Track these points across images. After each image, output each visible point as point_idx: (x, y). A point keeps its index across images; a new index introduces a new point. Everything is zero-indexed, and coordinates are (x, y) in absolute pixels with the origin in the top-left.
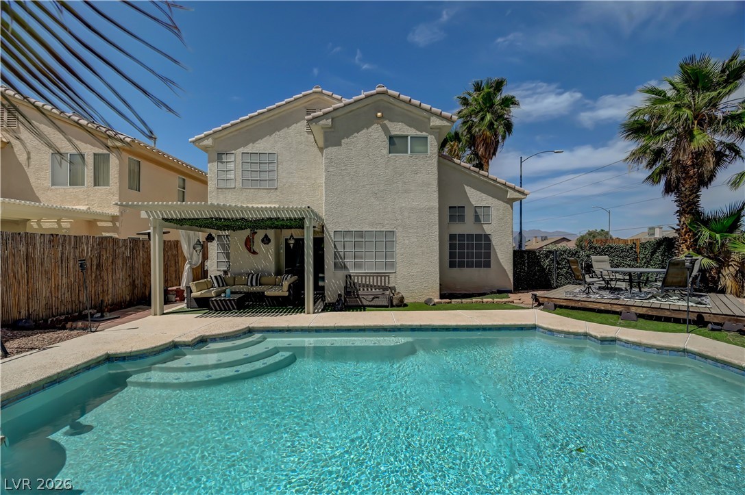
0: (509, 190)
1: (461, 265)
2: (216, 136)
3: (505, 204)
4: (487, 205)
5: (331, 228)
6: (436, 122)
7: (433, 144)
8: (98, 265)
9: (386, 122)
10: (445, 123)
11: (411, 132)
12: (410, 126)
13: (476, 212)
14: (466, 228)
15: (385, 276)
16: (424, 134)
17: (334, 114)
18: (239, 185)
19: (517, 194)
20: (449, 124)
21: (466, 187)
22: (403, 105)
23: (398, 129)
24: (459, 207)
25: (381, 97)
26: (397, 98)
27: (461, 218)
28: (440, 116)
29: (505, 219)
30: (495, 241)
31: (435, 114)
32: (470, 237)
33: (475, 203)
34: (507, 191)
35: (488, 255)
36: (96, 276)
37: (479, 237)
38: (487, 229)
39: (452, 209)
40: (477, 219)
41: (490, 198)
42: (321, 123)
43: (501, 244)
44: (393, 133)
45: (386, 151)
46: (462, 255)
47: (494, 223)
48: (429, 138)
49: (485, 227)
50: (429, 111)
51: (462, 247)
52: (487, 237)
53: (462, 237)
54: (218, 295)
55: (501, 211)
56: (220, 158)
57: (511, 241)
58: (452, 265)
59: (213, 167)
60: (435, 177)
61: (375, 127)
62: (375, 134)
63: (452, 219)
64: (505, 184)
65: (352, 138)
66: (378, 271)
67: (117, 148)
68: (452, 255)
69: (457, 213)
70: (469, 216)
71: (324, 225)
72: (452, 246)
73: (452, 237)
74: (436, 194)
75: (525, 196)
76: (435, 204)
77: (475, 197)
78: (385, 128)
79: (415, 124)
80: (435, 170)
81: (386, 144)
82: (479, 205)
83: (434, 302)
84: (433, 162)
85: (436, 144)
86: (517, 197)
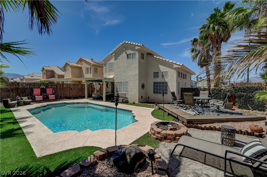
0: (174, 64)
1: (157, 93)
2: (104, 60)
3: (174, 70)
4: (166, 71)
5: (115, 81)
6: (137, 48)
7: (137, 55)
8: (82, 89)
9: (126, 51)
10: (139, 48)
11: (132, 52)
12: (132, 51)
13: (162, 74)
14: (159, 80)
15: (125, 94)
16: (135, 52)
17: (115, 52)
18: (108, 71)
19: (177, 66)
21: (159, 65)
22: (129, 45)
23: (129, 52)
24: (157, 72)
25: (124, 44)
26: (127, 43)
27: (157, 76)
29: (173, 76)
30: (169, 84)
31: (136, 45)
32: (160, 83)
33: (162, 71)
35: (166, 90)
36: (81, 91)
37: (163, 83)
38: (167, 80)
39: (155, 73)
40: (163, 76)
41: (168, 68)
42: (113, 55)
43: (171, 86)
44: (128, 54)
45: (126, 59)
46: (157, 89)
47: (169, 78)
48: (136, 53)
49: (166, 79)
51: (157, 86)
52: (166, 83)
53: (157, 83)
54: (96, 96)
55: (172, 73)
56: (105, 65)
57: (176, 84)
58: (154, 93)
59: (104, 67)
60: (138, 65)
61: (124, 53)
62: (124, 55)
63: (154, 77)
64: (172, 63)
65: (119, 57)
66: (124, 93)
67: (92, 66)
68: (154, 89)
69: (156, 75)
70: (160, 75)
71: (114, 80)
72: (154, 86)
73: (154, 83)
74: (138, 70)
75: (180, 66)
76: (138, 73)
77: (163, 68)
78: (126, 53)
79: (133, 49)
80: (138, 63)
81: (126, 57)
82: (163, 71)
83: (134, 103)
84: (138, 60)
85: (138, 54)
86: (177, 67)
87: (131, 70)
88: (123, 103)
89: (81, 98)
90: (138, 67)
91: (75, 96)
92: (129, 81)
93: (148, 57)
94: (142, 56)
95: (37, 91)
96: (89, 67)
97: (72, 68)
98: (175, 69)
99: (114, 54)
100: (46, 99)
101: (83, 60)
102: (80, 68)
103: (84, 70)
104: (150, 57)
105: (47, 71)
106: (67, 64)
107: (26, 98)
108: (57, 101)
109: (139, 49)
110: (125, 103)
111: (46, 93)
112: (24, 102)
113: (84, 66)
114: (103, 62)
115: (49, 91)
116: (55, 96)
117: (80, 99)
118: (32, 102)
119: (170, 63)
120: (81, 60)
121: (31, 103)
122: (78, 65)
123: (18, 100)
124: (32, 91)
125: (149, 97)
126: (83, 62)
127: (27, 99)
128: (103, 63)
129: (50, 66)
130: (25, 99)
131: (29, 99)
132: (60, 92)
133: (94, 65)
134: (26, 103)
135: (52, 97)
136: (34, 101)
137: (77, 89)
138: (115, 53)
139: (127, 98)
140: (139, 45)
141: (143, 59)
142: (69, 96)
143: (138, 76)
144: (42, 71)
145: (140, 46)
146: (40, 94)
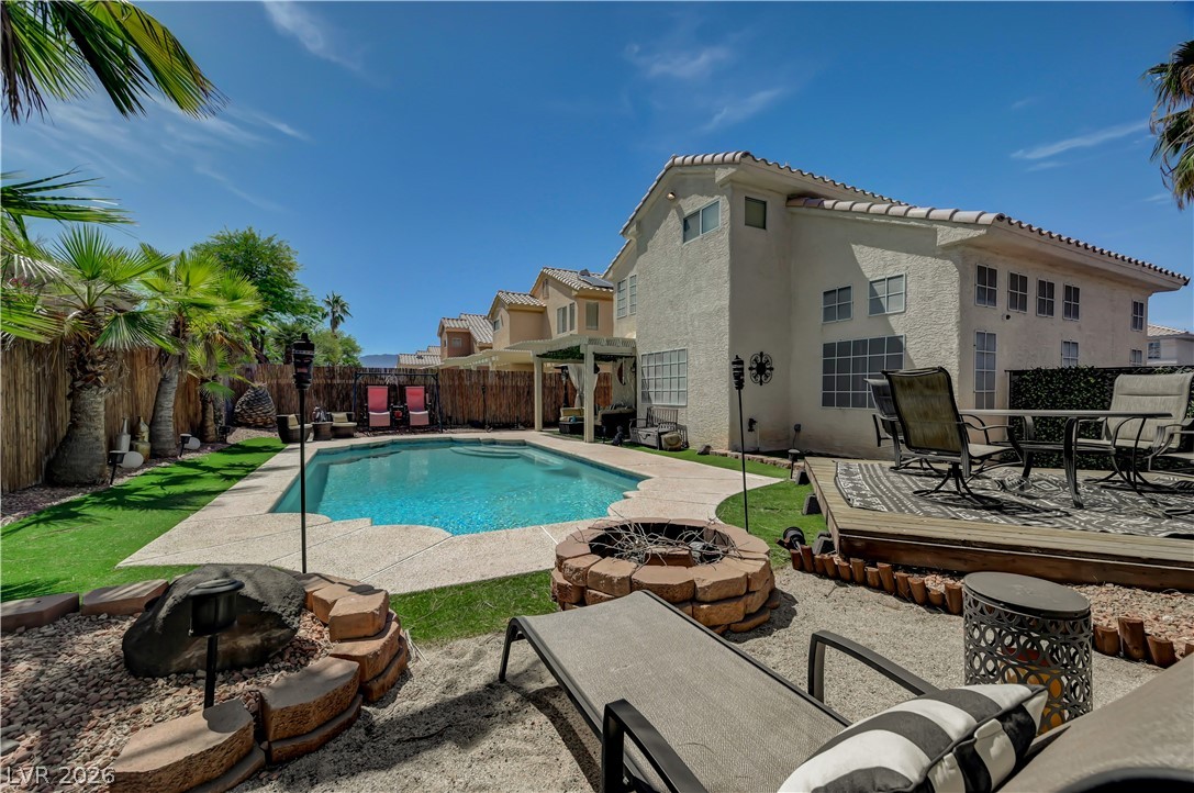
0: (940, 227)
1: (843, 402)
2: (615, 266)
3: (940, 262)
4: (896, 274)
5: (641, 351)
6: (721, 175)
7: (724, 212)
8: (529, 392)
9: (680, 202)
10: (731, 170)
11: (703, 202)
12: (701, 195)
13: (873, 292)
14: (854, 328)
15: (675, 409)
16: (716, 197)
17: (637, 218)
18: (627, 312)
19: (960, 230)
20: (734, 170)
21: (853, 246)
23: (692, 204)
24: (840, 290)
25: (672, 172)
26: (682, 165)
27: (845, 311)
28: (723, 163)
29: (939, 298)
30: (913, 350)
31: (718, 164)
32: (860, 345)
33: (870, 275)
34: (935, 230)
36: (527, 401)
37: (877, 344)
38: (898, 327)
39: (830, 296)
40: (876, 306)
41: (904, 255)
42: (630, 232)
43: (928, 356)
44: (687, 214)
45: (680, 242)
46: (843, 383)
47: (911, 311)
48: (720, 201)
49: (893, 320)
50: (712, 163)
52: (896, 343)
53: (844, 347)
55: (928, 281)
56: (619, 288)
57: (955, 346)
58: (827, 401)
59: (615, 297)
60: (726, 259)
61: (673, 212)
62: (673, 223)
63: (829, 314)
64: (927, 218)
65: (655, 239)
66: (672, 404)
67: (576, 296)
68: (827, 383)
69: (837, 302)
70: (860, 302)
71: (635, 348)
72: (827, 367)
73: (828, 349)
74: (728, 285)
75: (983, 232)
76: (726, 302)
77: (872, 262)
78: (680, 211)
79: (707, 188)
80: (727, 249)
81: (680, 232)
82: (877, 278)
83: (706, 451)
84: (725, 236)
85: (728, 206)
86: (959, 238)
87: (698, 291)
88: (661, 449)
89: (521, 427)
90: (726, 269)
91: (503, 420)
92: (690, 347)
93: (793, 214)
94: (755, 212)
95: (378, 396)
96: (567, 302)
97: (512, 313)
98: (947, 251)
99: (633, 229)
100: (400, 423)
101: (550, 281)
102: (541, 312)
103: (553, 317)
104: (804, 210)
105: (452, 334)
106: (498, 302)
107: (343, 415)
108: (434, 431)
109: (730, 180)
110: (666, 450)
111: (403, 401)
112: (334, 429)
113: (554, 302)
114: (610, 275)
115: (415, 395)
116: (430, 414)
117: (518, 429)
118: (356, 429)
119: (912, 223)
120: (545, 280)
121: (357, 434)
122: (532, 302)
123: (318, 420)
124: (363, 396)
125: (798, 428)
126: (550, 288)
127: (343, 418)
128: (610, 280)
129: (463, 317)
130: (340, 419)
131: (350, 420)
132: (452, 402)
133: (582, 293)
134: (342, 432)
135: (419, 416)
136: (364, 426)
137: (509, 390)
138: (639, 223)
139: (684, 428)
140: (729, 157)
141: (764, 228)
142: (481, 418)
143: (727, 314)
144: (441, 335)
145: (733, 163)
146: (385, 405)
